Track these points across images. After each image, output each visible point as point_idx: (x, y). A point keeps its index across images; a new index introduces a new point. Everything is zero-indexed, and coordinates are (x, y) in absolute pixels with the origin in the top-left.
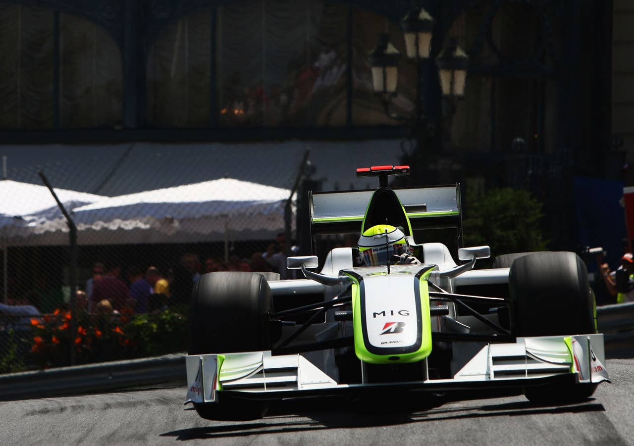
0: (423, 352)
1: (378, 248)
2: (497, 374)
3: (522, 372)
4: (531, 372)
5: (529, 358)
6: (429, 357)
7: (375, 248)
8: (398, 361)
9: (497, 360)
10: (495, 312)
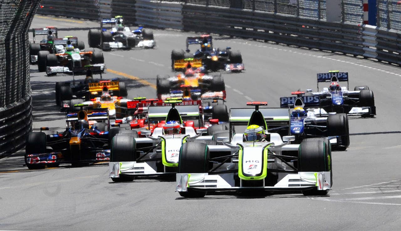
0: (263, 176)
1: (250, 134)
2: (289, 185)
3: (299, 185)
4: (302, 185)
5: (301, 180)
6: (265, 178)
7: (249, 134)
8: (254, 179)
9: (290, 180)
10: (292, 162)
